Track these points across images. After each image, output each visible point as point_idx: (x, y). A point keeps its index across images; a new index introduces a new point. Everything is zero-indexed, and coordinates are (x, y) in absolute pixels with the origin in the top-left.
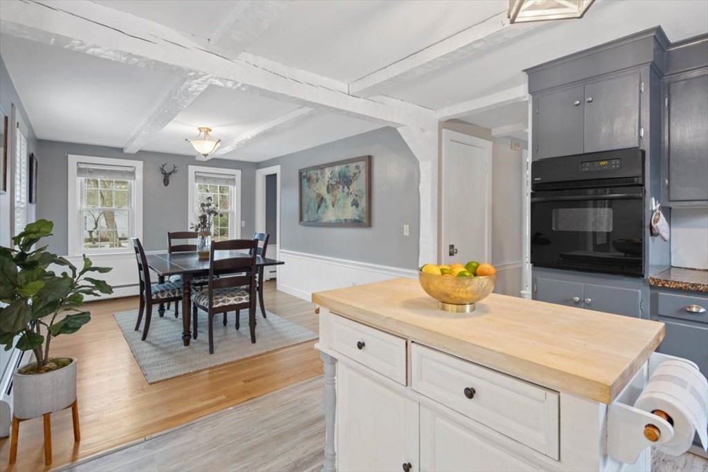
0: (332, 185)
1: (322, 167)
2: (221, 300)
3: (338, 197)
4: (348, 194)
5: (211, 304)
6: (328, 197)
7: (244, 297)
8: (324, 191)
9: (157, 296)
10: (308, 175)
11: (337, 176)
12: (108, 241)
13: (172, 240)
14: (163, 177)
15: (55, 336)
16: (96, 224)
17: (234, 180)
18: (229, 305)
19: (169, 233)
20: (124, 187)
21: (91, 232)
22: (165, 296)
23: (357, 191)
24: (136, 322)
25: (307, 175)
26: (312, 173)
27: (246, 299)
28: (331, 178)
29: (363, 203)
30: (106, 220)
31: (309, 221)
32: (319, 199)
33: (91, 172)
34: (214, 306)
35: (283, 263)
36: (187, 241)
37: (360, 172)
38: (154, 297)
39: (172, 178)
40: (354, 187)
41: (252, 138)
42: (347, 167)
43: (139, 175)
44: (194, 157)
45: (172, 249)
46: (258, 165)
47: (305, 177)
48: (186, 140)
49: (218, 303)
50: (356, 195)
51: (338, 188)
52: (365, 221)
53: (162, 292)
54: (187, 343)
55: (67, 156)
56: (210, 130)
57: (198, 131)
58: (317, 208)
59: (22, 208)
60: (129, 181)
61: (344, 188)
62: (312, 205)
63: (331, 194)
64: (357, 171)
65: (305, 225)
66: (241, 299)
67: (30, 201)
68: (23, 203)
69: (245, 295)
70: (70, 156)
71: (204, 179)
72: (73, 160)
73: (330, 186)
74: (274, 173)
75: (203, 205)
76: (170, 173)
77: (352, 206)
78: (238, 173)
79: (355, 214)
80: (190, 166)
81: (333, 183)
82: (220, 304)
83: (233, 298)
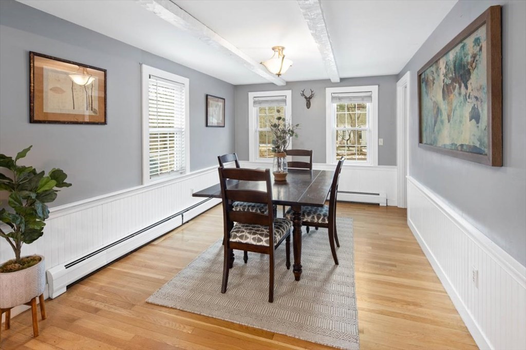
0: (447, 85)
1: (437, 60)
3: (454, 105)
4: (466, 98)
6: (444, 108)
7: (264, 239)
8: (440, 98)
11: (453, 68)
14: (305, 101)
23: (477, 90)
25: (425, 78)
26: (429, 72)
28: (446, 75)
31: (427, 143)
32: (435, 111)
37: (480, 49)
39: (313, 101)
40: (472, 82)
42: (463, 47)
43: (289, 103)
44: (330, 80)
46: (397, 77)
47: (423, 81)
48: (261, 63)
50: (476, 99)
51: (454, 89)
55: (248, 94)
58: (433, 123)
61: (460, 87)
62: (429, 120)
63: (446, 101)
64: (477, 50)
65: (424, 148)
66: (260, 240)
67: (207, 126)
69: (266, 236)
71: (339, 99)
72: (251, 96)
73: (445, 88)
77: (471, 119)
78: (374, 89)
79: (474, 135)
80: (327, 89)
81: (449, 82)
82: (237, 240)
83: (253, 236)
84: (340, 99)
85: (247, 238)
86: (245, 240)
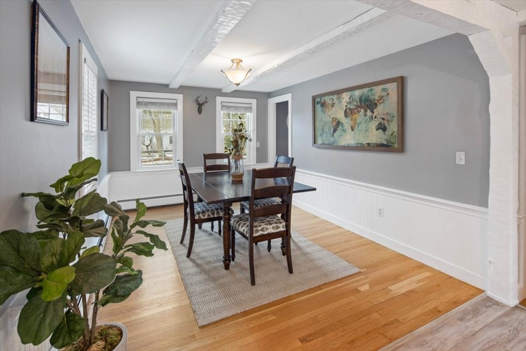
0: (350, 109)
1: (339, 92)
2: (260, 228)
3: (358, 121)
4: (371, 118)
5: (251, 232)
6: (346, 122)
7: (281, 225)
8: (341, 116)
9: (199, 217)
10: (323, 101)
11: (358, 100)
12: (158, 152)
13: (206, 160)
14: (197, 107)
15: (103, 305)
16: (151, 141)
17: (251, 108)
18: (267, 234)
19: (204, 155)
20: (167, 115)
21: (147, 146)
22: (206, 217)
23: (384, 115)
24: (181, 233)
25: (321, 101)
26: (327, 99)
27: (283, 227)
28: (350, 103)
29: (393, 127)
30: (157, 138)
31: (323, 144)
32: (335, 124)
33: (146, 104)
34: (255, 235)
35: (315, 189)
36: (216, 162)
37: (388, 94)
38: (197, 218)
39: (204, 108)
40: (379, 110)
41: (278, 67)
42: (371, 90)
43: (180, 107)
44: (221, 90)
45: (207, 168)
46: (269, 95)
47: (318, 102)
48: (222, 71)
49: (257, 231)
50: (383, 119)
51: (359, 112)
52: (396, 146)
53: (203, 212)
54: (227, 267)
55: (129, 92)
56: (241, 61)
57: (231, 63)
58: (332, 131)
59: (93, 136)
60: (172, 111)
61: (366, 111)
62: (327, 128)
63: (349, 118)
64: (384, 94)
65: (319, 148)
66: (278, 227)
67: (102, 129)
68: (93, 132)
69: (281, 223)
70: (131, 92)
72: (134, 95)
73: (348, 110)
74: (286, 100)
75: (236, 131)
76: (203, 104)
77: (377, 129)
78: (254, 102)
79: (381, 138)
80: (217, 97)
81: (352, 107)
82: (260, 233)
83: (271, 226)
84: (228, 107)
85: (267, 229)
86: (266, 231)
